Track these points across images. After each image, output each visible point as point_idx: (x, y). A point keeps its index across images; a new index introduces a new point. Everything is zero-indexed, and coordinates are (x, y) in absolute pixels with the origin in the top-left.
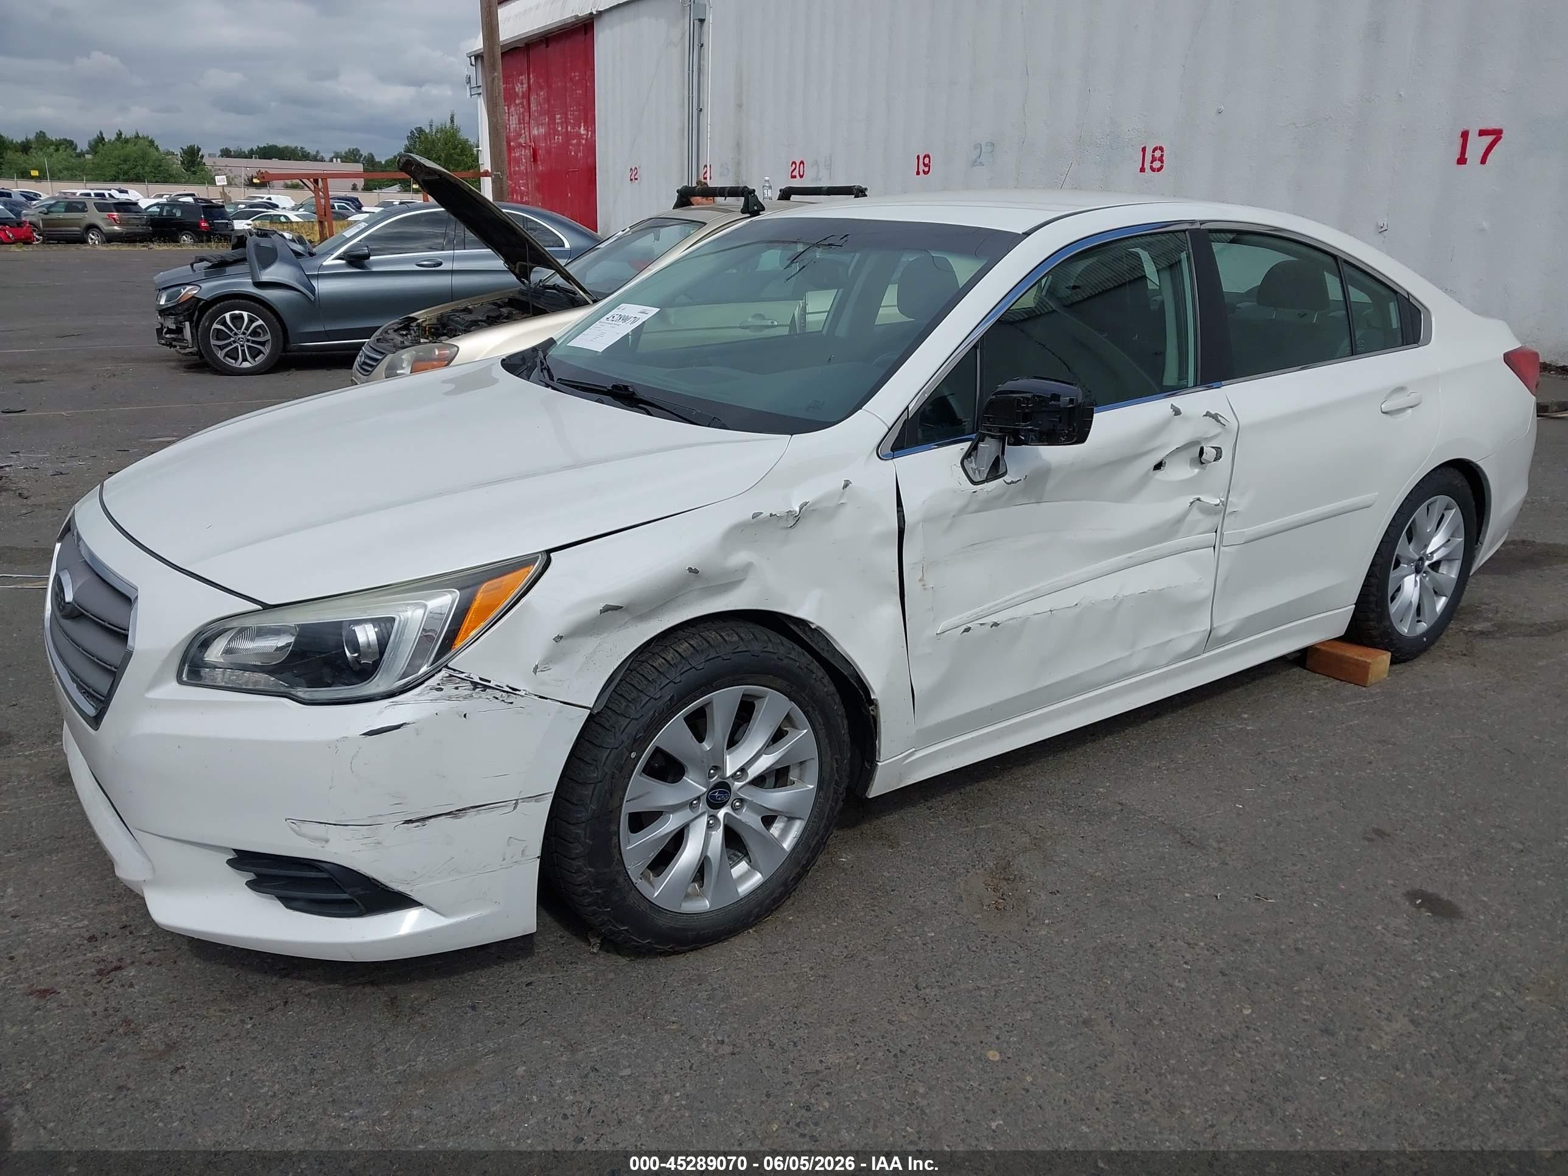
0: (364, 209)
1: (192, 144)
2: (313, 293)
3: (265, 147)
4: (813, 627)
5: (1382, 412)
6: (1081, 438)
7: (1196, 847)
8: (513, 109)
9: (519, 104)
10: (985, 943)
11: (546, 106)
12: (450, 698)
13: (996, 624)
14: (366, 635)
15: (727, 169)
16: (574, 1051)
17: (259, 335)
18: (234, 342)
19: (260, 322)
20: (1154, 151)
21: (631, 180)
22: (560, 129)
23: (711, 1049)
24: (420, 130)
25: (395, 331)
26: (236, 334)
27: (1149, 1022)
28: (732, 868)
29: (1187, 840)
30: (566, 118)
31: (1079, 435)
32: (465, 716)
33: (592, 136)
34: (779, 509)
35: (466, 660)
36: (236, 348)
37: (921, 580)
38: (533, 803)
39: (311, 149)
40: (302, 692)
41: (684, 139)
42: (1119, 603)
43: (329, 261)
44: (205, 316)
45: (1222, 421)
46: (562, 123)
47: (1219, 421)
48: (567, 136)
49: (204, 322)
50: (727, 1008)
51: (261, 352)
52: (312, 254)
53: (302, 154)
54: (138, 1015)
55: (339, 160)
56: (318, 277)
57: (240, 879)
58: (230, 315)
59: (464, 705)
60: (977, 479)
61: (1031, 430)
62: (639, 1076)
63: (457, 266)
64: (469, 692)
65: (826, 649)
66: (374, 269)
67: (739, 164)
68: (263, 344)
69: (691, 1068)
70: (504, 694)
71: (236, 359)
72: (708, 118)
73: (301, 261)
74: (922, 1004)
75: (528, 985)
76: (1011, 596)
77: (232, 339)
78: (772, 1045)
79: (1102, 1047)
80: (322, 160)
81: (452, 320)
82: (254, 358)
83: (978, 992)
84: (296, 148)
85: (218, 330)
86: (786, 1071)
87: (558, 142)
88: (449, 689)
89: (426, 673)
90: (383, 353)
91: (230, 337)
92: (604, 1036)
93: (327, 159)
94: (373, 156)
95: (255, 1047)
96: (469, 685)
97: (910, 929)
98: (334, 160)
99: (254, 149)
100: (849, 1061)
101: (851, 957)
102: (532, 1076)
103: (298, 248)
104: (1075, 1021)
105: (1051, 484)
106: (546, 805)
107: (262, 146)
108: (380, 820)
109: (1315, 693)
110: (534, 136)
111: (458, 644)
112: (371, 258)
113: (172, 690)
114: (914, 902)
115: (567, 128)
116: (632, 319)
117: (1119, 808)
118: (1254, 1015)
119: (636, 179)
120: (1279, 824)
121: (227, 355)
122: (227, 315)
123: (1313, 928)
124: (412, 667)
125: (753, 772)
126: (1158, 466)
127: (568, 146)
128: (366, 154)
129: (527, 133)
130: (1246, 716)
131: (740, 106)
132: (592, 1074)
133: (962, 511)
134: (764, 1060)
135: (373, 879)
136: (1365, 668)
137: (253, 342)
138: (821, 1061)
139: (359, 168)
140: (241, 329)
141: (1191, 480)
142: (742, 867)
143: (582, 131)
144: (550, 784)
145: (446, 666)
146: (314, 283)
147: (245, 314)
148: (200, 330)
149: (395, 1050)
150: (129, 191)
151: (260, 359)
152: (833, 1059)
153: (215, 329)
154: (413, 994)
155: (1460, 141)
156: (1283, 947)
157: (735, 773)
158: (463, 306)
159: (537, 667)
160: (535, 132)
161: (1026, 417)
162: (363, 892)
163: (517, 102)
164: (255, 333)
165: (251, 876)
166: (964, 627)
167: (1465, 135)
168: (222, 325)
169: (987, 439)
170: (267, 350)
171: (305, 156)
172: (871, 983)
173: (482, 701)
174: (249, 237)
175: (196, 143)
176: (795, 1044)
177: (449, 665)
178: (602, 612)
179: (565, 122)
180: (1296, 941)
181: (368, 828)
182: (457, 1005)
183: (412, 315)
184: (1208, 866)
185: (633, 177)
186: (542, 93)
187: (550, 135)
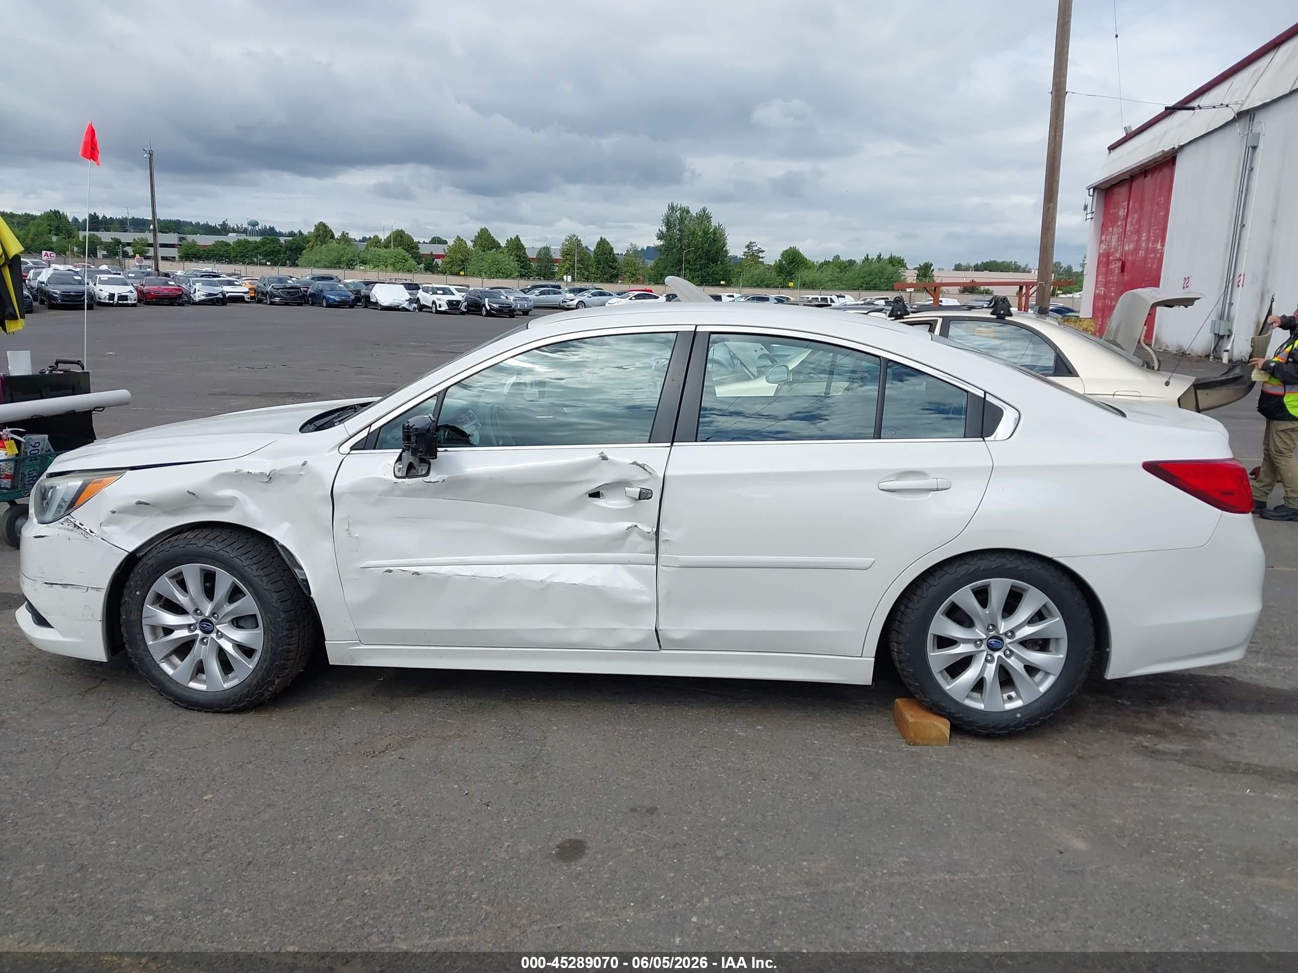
1: (927, 262)
3: (987, 262)
8: (1115, 229)
9: (1120, 225)
11: (1137, 226)
12: (65, 529)
13: (417, 573)
15: (1257, 278)
21: (1184, 287)
22: (1143, 245)
30: (1149, 236)
32: (68, 539)
33: (1162, 251)
34: (254, 471)
41: (1228, 251)
45: (648, 469)
46: (1145, 240)
47: (645, 469)
48: (1148, 251)
53: (1015, 267)
64: (73, 529)
67: (1266, 273)
70: (88, 533)
72: (1248, 234)
87: (1141, 256)
88: (67, 525)
96: (74, 526)
99: (979, 264)
106: (102, 595)
107: (985, 261)
110: (1126, 252)
111: (76, 505)
115: (1149, 244)
119: (1187, 287)
126: (595, 495)
127: (1147, 260)
128: (1066, 266)
129: (1121, 249)
131: (1274, 221)
133: (386, 493)
141: (627, 510)
143: (1159, 247)
145: (69, 516)
150: (846, 296)
157: (212, 615)
160: (1126, 248)
163: (1119, 223)
166: (387, 569)
171: (1017, 269)
175: (930, 261)
177: (71, 515)
178: (135, 504)
179: (1148, 239)
185: (1185, 285)
186: (1136, 216)
187: (1136, 250)
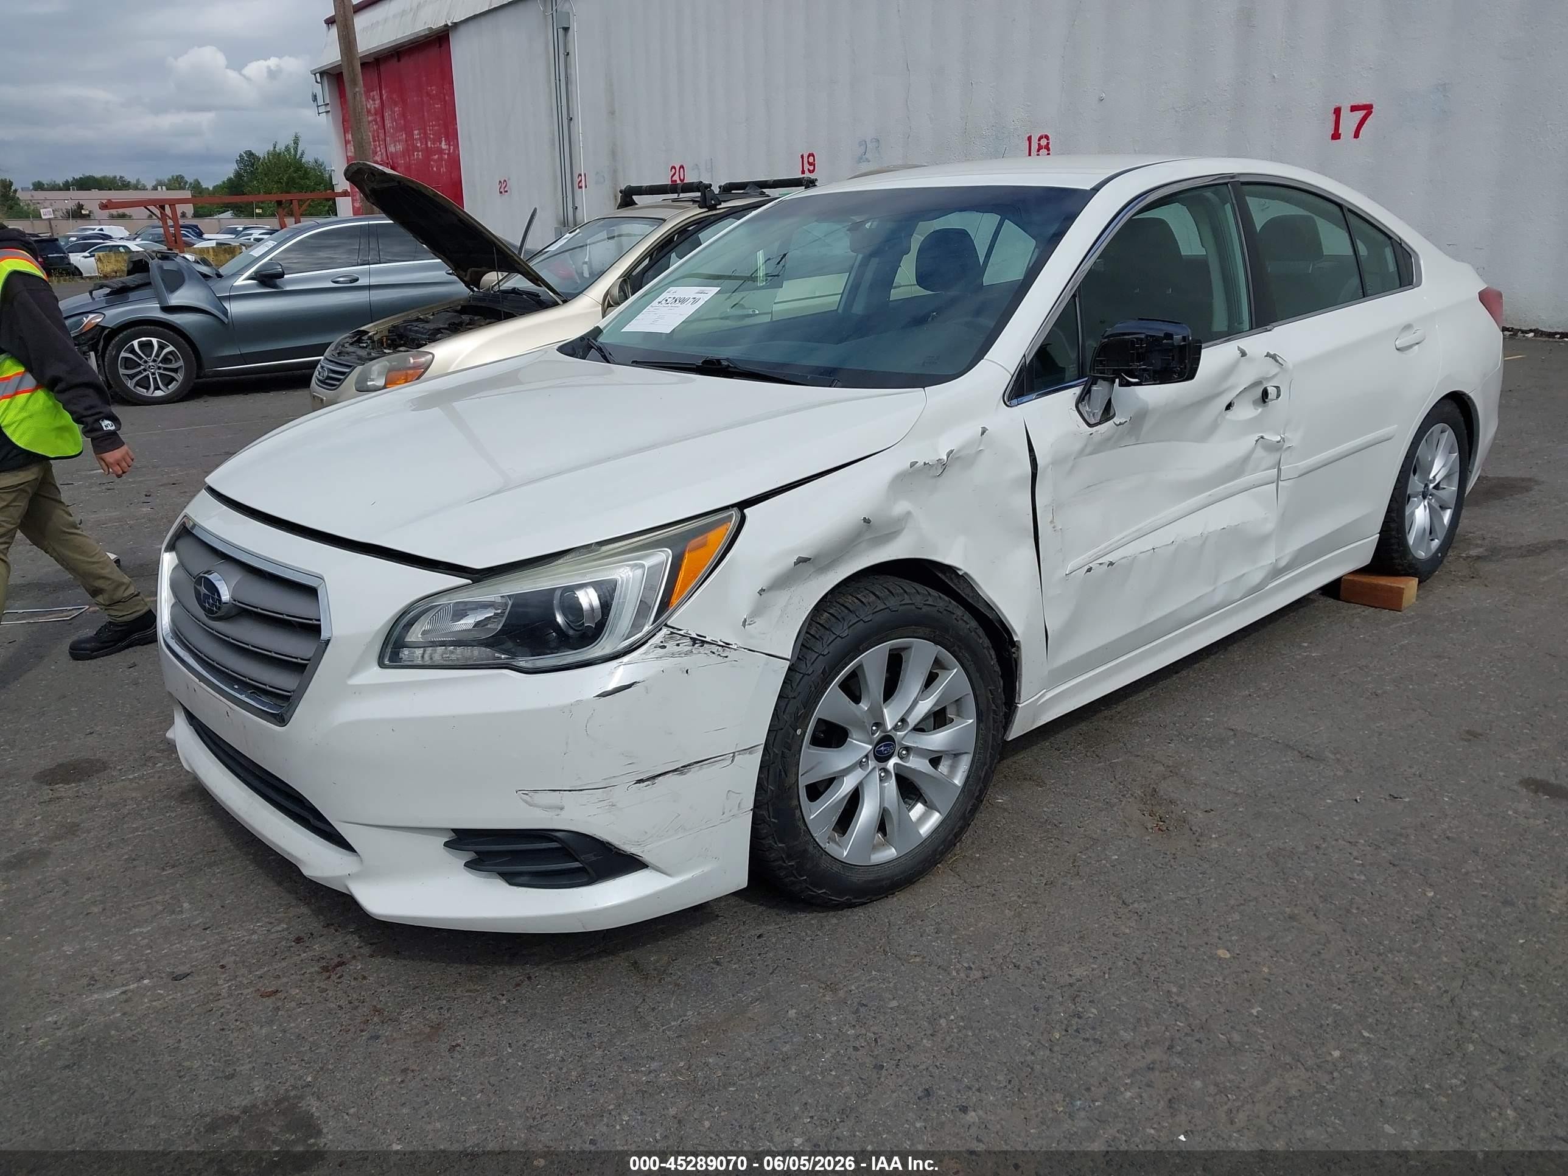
0: (205, 236)
2: (227, 317)
3: (81, 178)
4: (960, 573)
5: (1398, 349)
6: (1191, 376)
7: (1316, 760)
9: (372, 121)
10: (1167, 860)
11: (402, 122)
12: (673, 655)
13: (1111, 564)
14: (588, 599)
15: (604, 177)
16: (835, 991)
17: (170, 361)
18: (145, 370)
19: (171, 348)
20: (1039, 140)
21: (501, 192)
22: (419, 145)
23: (962, 975)
24: (250, 154)
25: (351, 344)
26: (146, 362)
27: (1348, 911)
28: (909, 811)
29: (1305, 755)
30: (425, 133)
31: (1188, 372)
32: (687, 672)
33: (454, 150)
34: (931, 458)
35: (683, 617)
36: (147, 377)
37: (1052, 522)
38: (747, 756)
39: (131, 178)
40: (522, 663)
41: (554, 149)
42: (1204, 539)
43: (240, 281)
44: (111, 345)
45: (1280, 361)
46: (420, 139)
47: (1277, 361)
48: (428, 152)
49: (111, 351)
50: (959, 938)
51: (173, 379)
52: (219, 276)
54: (386, 1003)
55: (164, 188)
56: (229, 298)
57: (456, 861)
58: (139, 342)
59: (686, 662)
60: (1092, 421)
61: (1144, 370)
62: (907, 1006)
63: (374, 281)
64: (689, 648)
65: (971, 595)
66: (288, 288)
67: (615, 171)
68: (175, 370)
69: (953, 994)
70: (720, 648)
71: (148, 388)
72: (579, 128)
73: (210, 283)
74: (1136, 917)
75: (760, 936)
76: (1121, 536)
77: (142, 367)
78: (1017, 967)
79: (1317, 937)
80: (144, 188)
81: (410, 330)
82: (167, 385)
83: (1182, 902)
84: (115, 177)
85: (126, 358)
86: (1042, 987)
87: (418, 158)
88: (671, 646)
89: (649, 632)
90: (350, 366)
91: (140, 365)
92: (856, 975)
93: (149, 187)
94: (199, 183)
95: (520, 1020)
96: (688, 641)
97: (1093, 855)
98: (159, 188)
100: (1095, 972)
101: (1050, 884)
102: (806, 1017)
103: (204, 269)
104: (1281, 917)
105: (1147, 426)
106: (757, 757)
107: (77, 177)
108: (613, 782)
109: (1358, 620)
110: (391, 153)
111: (675, 601)
112: (286, 276)
113: (374, 674)
114: (1085, 831)
115: (427, 144)
116: (692, 300)
117: (1232, 733)
118: (1438, 896)
119: (506, 191)
120: (1380, 734)
121: (137, 384)
122: (135, 343)
123: (1453, 819)
124: (636, 626)
125: (913, 720)
126: (1229, 407)
127: (429, 162)
129: (383, 151)
130: (1306, 645)
131: (612, 113)
132: (862, 1009)
133: (1081, 453)
134: (1016, 979)
135: (608, 843)
136: (1400, 592)
137: (165, 369)
138: (1070, 975)
139: (187, 194)
140: (151, 356)
141: (1255, 418)
142: (919, 808)
143: (444, 146)
144: (760, 736)
145: (666, 625)
146: (227, 305)
147: (154, 341)
148: (106, 359)
149: (660, 1008)
151: (173, 386)
152: (1079, 972)
153: (122, 358)
154: (652, 956)
155: (1333, 117)
156: (1435, 837)
157: (897, 724)
158: (414, 317)
159: (745, 620)
160: (392, 149)
161: (1140, 358)
162: (594, 859)
163: (370, 118)
164: (166, 360)
165: (469, 856)
166: (1086, 568)
167: (1337, 112)
168: (130, 353)
169: (1100, 382)
170: (180, 377)
171: (125, 186)
172: (1082, 904)
173: (700, 657)
174: (151, 261)
175: (5, 177)
176: (1038, 962)
177: (668, 623)
178: (796, 564)
179: (425, 138)
180: (1444, 831)
181: (603, 792)
182: (700, 962)
183: (362, 328)
184: (1335, 775)
185: (502, 190)
186: (397, 109)
187: (408, 151)
